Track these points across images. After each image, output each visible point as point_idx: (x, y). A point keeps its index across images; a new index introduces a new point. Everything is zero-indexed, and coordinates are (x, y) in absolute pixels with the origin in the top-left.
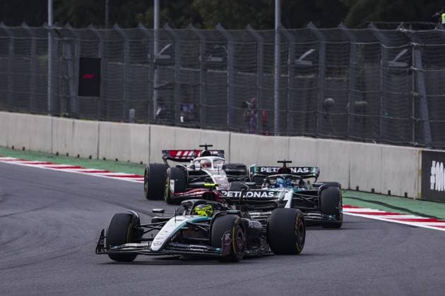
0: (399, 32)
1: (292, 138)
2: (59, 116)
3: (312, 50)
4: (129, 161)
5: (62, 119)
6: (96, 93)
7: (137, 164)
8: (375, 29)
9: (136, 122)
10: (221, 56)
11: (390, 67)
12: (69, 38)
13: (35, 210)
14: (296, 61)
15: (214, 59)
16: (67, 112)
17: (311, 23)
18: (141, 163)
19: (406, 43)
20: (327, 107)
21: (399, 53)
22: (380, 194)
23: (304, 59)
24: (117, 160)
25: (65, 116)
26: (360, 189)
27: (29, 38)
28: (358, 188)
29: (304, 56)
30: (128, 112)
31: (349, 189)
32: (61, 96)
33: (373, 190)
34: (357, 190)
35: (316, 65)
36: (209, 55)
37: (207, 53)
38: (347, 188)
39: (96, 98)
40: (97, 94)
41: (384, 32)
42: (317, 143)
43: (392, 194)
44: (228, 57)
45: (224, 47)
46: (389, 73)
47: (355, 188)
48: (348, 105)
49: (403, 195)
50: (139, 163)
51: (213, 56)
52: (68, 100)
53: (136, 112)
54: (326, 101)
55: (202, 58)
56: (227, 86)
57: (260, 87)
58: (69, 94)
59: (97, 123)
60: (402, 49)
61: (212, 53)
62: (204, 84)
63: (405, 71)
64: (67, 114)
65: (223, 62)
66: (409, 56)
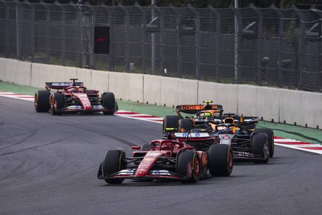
0: (312, 12)
1: (240, 85)
2: (81, 67)
3: (254, 23)
4: (129, 100)
5: (83, 70)
6: (106, 51)
7: (135, 102)
8: (296, 9)
9: (134, 72)
10: (192, 26)
11: (307, 36)
12: (87, 12)
13: (52, 143)
14: (243, 30)
15: (187, 28)
16: (87, 64)
17: (252, 4)
18: (138, 102)
19: (317, 20)
20: (264, 63)
21: (312, 26)
22: (300, 126)
23: (248, 29)
24: (121, 99)
25: (86, 68)
26: (286, 122)
27: (60, 11)
28: (285, 121)
29: (248, 27)
30: (129, 65)
31: (279, 123)
32: (83, 53)
33: (295, 123)
34: (285, 122)
35: (256, 33)
36: (183, 26)
37: (181, 24)
38: (278, 122)
39: (106, 55)
40: (108, 52)
41: (302, 11)
42: (257, 89)
43: (308, 126)
44: (196, 27)
45: (194, 19)
46: (306, 40)
47: (283, 122)
48: (278, 62)
49: (316, 127)
50: (136, 101)
51: (186, 26)
52: (88, 56)
53: (134, 65)
54: (263, 59)
55: (179, 28)
56: (196, 47)
57: (218, 49)
58: (88, 52)
59: (107, 72)
60: (315, 23)
61: (185, 24)
62: (180, 46)
63: (316, 39)
64: (87, 66)
65: (193, 31)
66: (319, 29)
